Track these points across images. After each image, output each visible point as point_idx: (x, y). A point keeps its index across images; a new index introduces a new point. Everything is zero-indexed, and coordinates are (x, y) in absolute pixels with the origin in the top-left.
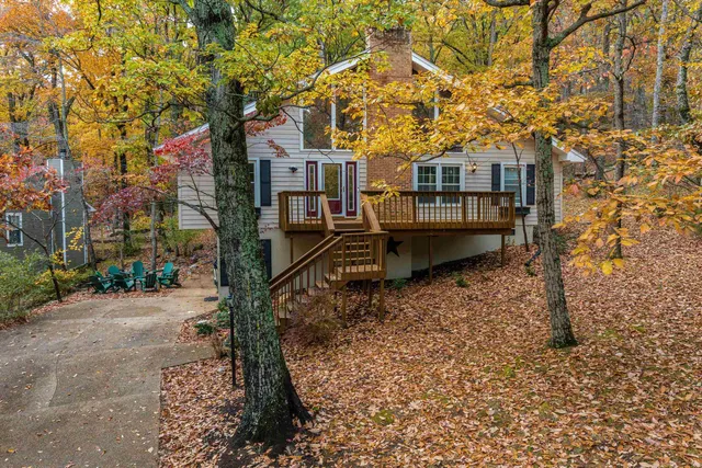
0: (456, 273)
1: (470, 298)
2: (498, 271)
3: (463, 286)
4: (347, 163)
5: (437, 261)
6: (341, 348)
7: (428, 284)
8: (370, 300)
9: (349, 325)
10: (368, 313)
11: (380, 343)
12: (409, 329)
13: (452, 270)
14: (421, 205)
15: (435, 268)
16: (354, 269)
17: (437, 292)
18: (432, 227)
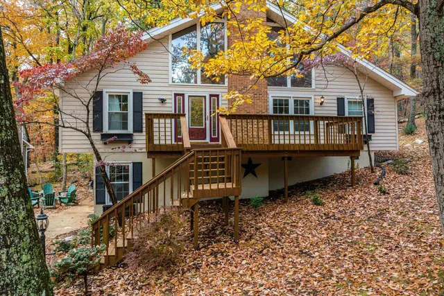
0: (309, 192)
1: (327, 215)
2: (350, 190)
3: (319, 205)
4: (211, 96)
5: (292, 182)
6: (188, 274)
7: (284, 202)
8: (227, 218)
9: (201, 245)
10: (224, 232)
11: (232, 269)
12: (265, 251)
13: (305, 190)
14: (276, 133)
15: (290, 188)
16: (207, 187)
17: (293, 210)
18: (287, 149)
